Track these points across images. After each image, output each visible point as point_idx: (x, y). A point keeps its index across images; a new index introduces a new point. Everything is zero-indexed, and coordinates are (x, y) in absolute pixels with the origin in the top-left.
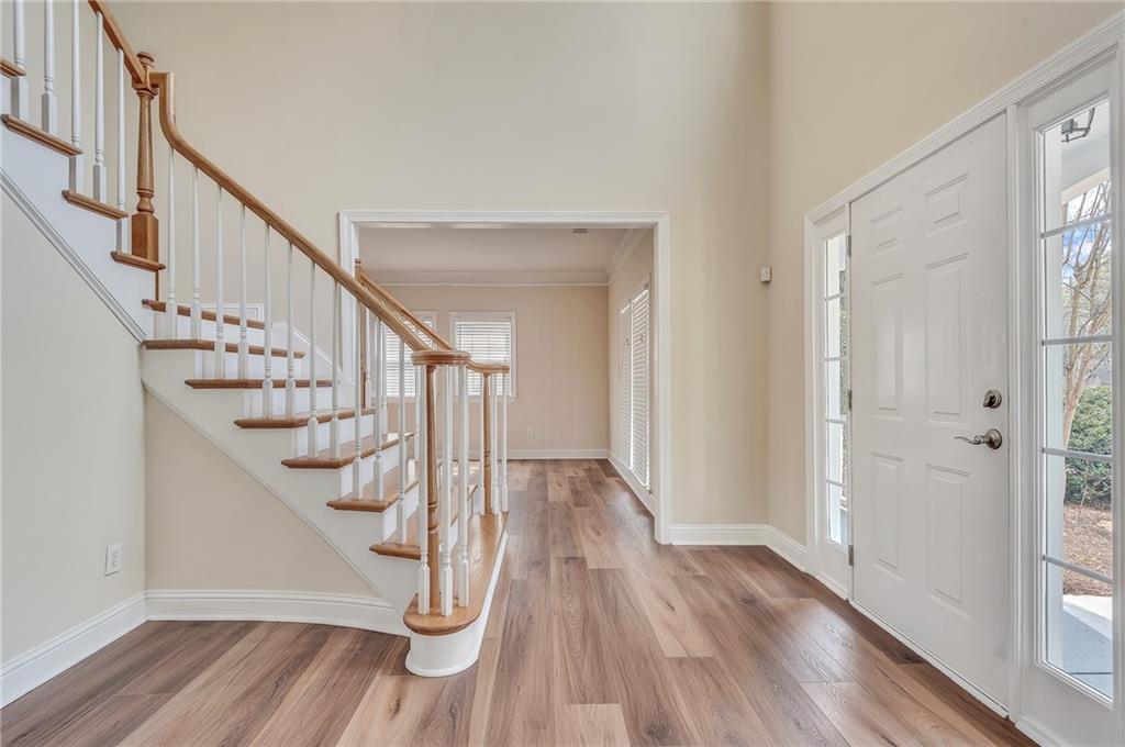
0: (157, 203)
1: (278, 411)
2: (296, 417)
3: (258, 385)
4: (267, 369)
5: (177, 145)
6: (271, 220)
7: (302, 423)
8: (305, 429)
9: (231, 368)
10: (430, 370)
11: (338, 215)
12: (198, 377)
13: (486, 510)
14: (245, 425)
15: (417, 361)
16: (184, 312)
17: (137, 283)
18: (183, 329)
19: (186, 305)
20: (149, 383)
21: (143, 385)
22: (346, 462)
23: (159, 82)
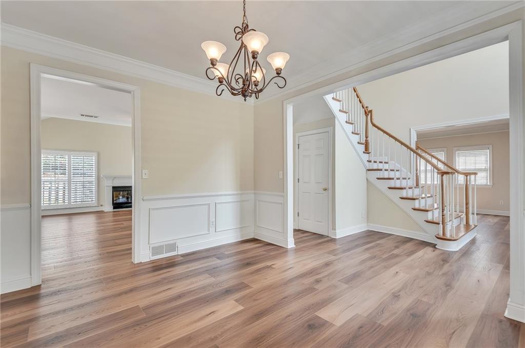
0: (369, 139)
1: (398, 185)
2: (403, 186)
3: (393, 179)
4: (395, 175)
5: (374, 125)
6: (396, 139)
7: (405, 188)
8: (405, 190)
9: (386, 175)
10: (442, 176)
11: (410, 129)
12: (379, 177)
13: (466, 223)
14: (390, 188)
15: (438, 173)
16: (375, 162)
17: (366, 157)
18: (375, 166)
19: (376, 160)
20: (368, 178)
21: (367, 179)
22: (417, 199)
23: (371, 111)
